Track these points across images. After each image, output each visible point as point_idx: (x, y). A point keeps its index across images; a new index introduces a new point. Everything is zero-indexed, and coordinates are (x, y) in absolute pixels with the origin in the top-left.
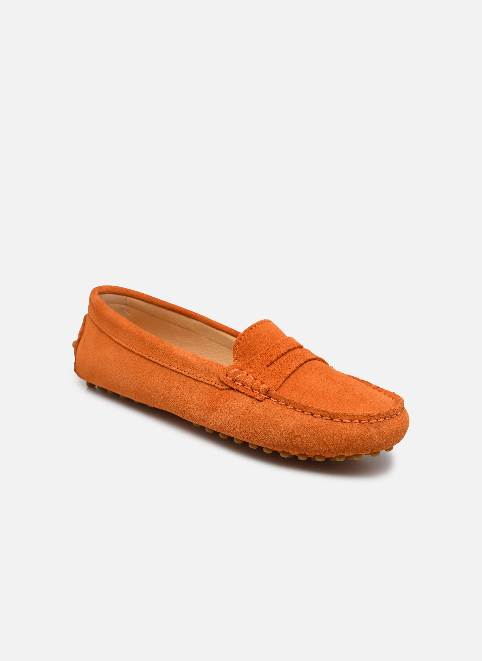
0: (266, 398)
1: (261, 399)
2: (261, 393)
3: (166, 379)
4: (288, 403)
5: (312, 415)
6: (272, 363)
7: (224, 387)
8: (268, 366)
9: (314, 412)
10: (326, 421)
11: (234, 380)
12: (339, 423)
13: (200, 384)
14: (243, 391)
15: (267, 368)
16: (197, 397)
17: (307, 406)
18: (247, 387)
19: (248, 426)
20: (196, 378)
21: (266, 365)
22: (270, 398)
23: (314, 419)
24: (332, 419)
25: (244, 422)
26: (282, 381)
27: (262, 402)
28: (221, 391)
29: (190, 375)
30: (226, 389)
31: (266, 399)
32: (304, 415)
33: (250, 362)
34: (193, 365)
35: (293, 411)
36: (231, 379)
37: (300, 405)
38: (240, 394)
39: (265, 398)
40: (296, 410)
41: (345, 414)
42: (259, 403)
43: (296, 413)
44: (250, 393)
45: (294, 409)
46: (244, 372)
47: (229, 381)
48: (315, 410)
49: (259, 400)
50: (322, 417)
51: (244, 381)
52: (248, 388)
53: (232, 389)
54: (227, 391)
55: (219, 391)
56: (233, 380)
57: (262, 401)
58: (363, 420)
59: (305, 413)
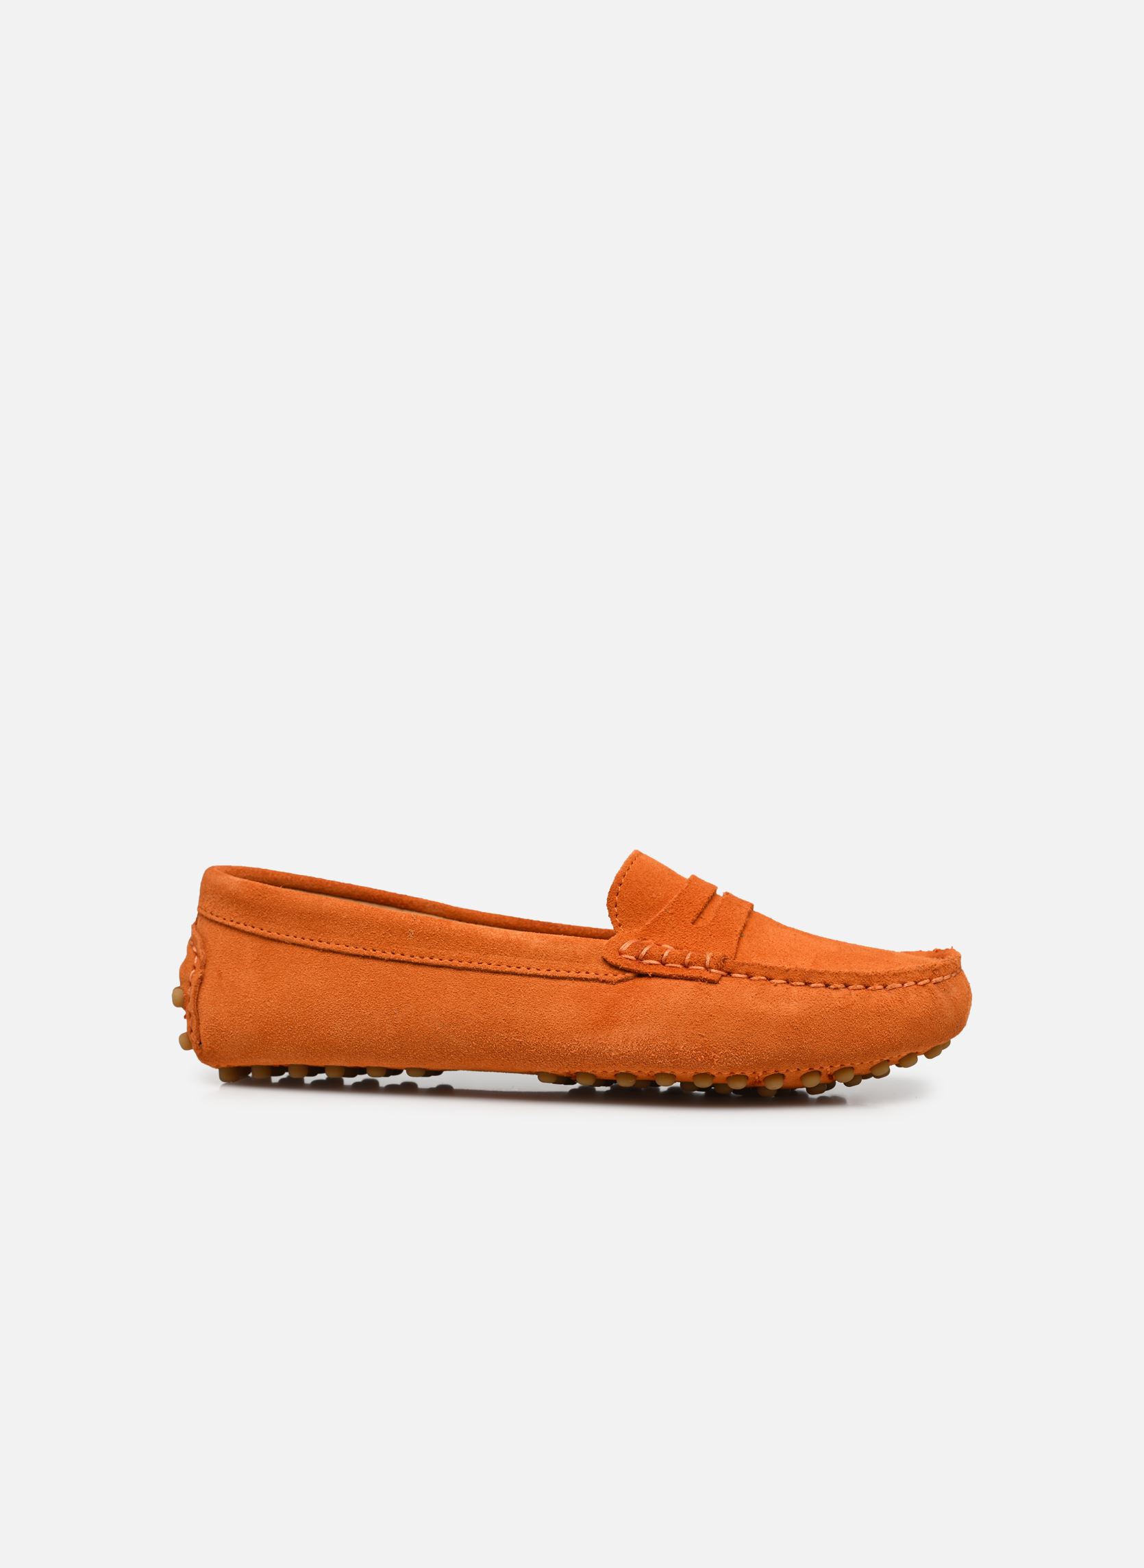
0: (722, 976)
1: (716, 978)
2: (710, 968)
3: (476, 992)
4: (772, 974)
5: (827, 986)
6: (699, 916)
7: (620, 976)
8: (693, 923)
9: (829, 979)
10: (857, 992)
11: (640, 957)
12: (882, 991)
13: (562, 983)
14: (669, 973)
15: (694, 926)
16: (562, 1008)
17: (815, 971)
18: (673, 965)
19: (704, 1035)
20: (549, 974)
21: (689, 921)
22: (729, 974)
23: (835, 994)
24: (867, 987)
25: (694, 1028)
26: (735, 943)
27: (718, 985)
28: (616, 986)
29: (533, 971)
30: (627, 979)
31: (723, 978)
32: (811, 990)
33: (653, 922)
34: (536, 950)
35: (788, 986)
36: (633, 958)
37: (799, 973)
38: (663, 980)
39: (720, 976)
40: (793, 983)
41: (888, 972)
42: (712, 987)
43: (794, 990)
44: (686, 973)
45: (788, 983)
46: (650, 941)
47: (630, 962)
48: (832, 974)
49: (711, 982)
50: (847, 986)
51: (663, 955)
52: (675, 965)
53: (640, 975)
54: (631, 982)
55: (612, 986)
56: (637, 958)
57: (717, 983)
58: (921, 980)
59: (813, 985)
